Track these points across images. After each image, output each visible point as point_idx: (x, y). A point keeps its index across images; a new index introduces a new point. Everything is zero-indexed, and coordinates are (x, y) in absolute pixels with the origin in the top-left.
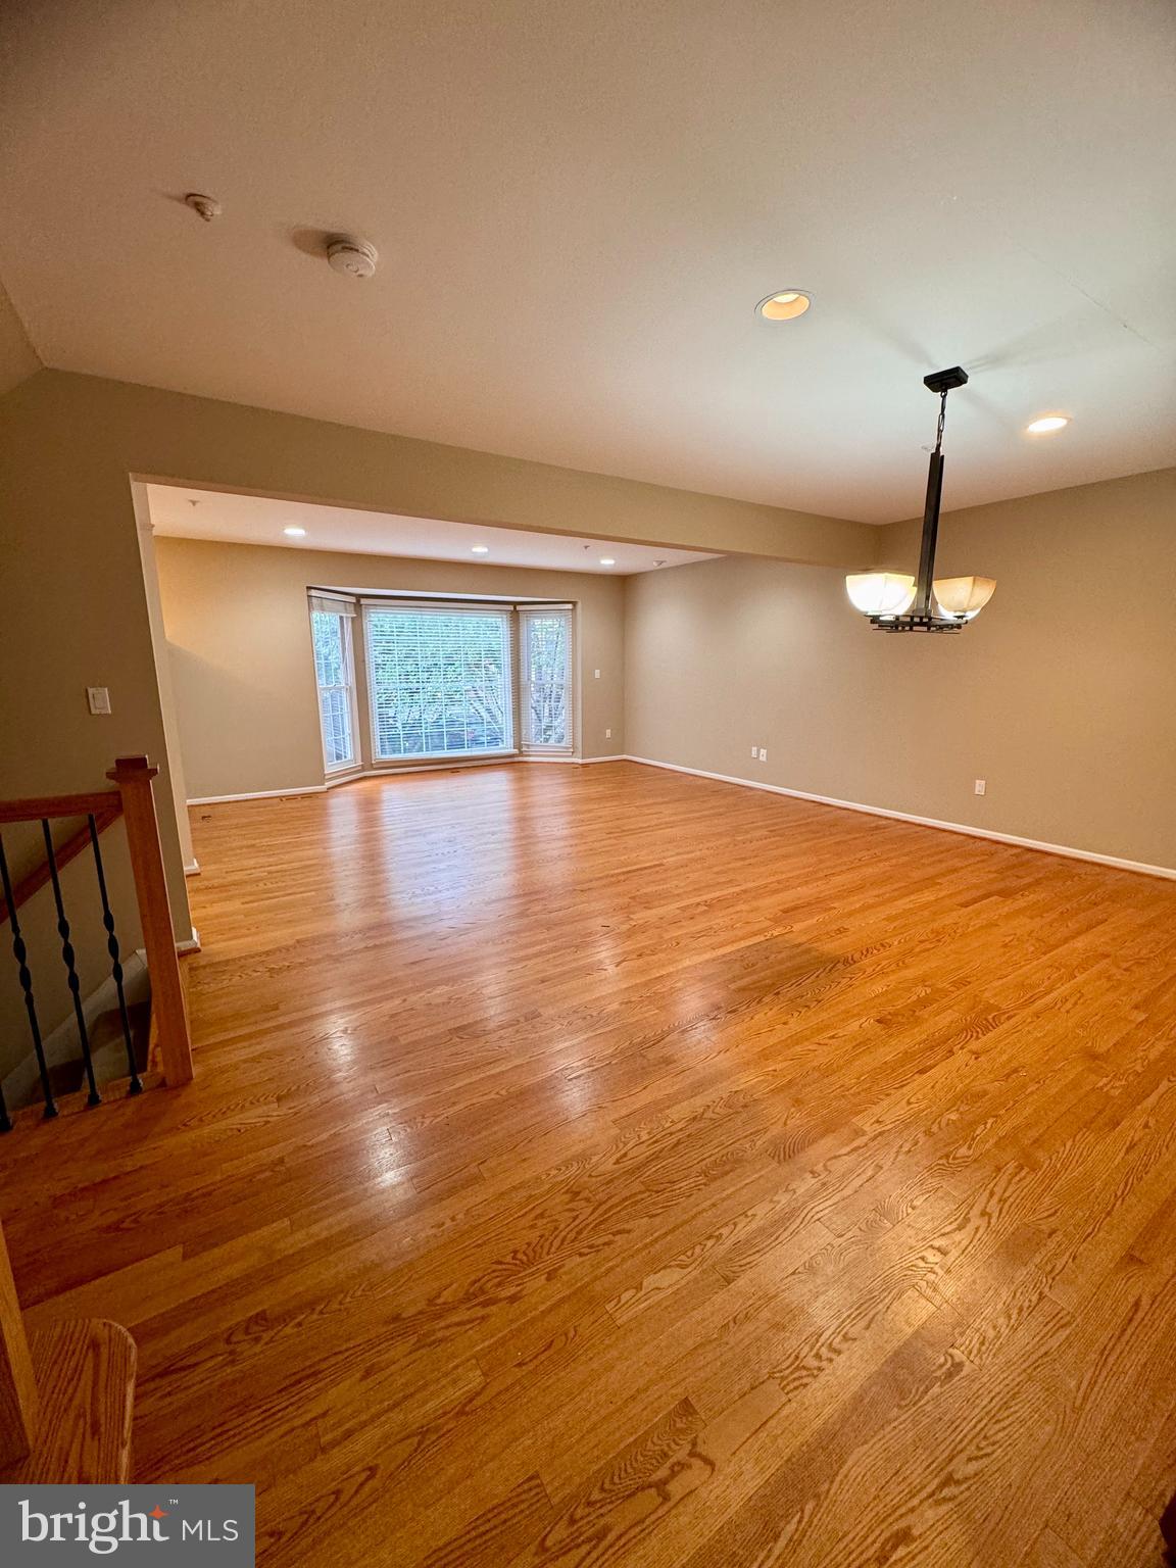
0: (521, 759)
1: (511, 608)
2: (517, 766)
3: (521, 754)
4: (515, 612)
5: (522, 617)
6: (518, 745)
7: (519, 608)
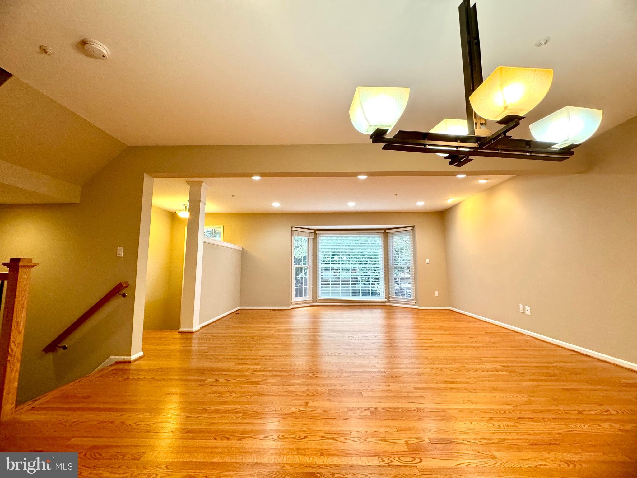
0: (389, 304)
1: (383, 231)
2: (386, 307)
3: (389, 301)
4: (386, 233)
5: (390, 235)
6: (388, 297)
7: (387, 231)
